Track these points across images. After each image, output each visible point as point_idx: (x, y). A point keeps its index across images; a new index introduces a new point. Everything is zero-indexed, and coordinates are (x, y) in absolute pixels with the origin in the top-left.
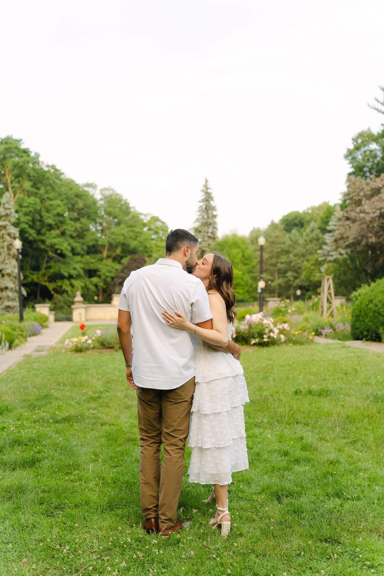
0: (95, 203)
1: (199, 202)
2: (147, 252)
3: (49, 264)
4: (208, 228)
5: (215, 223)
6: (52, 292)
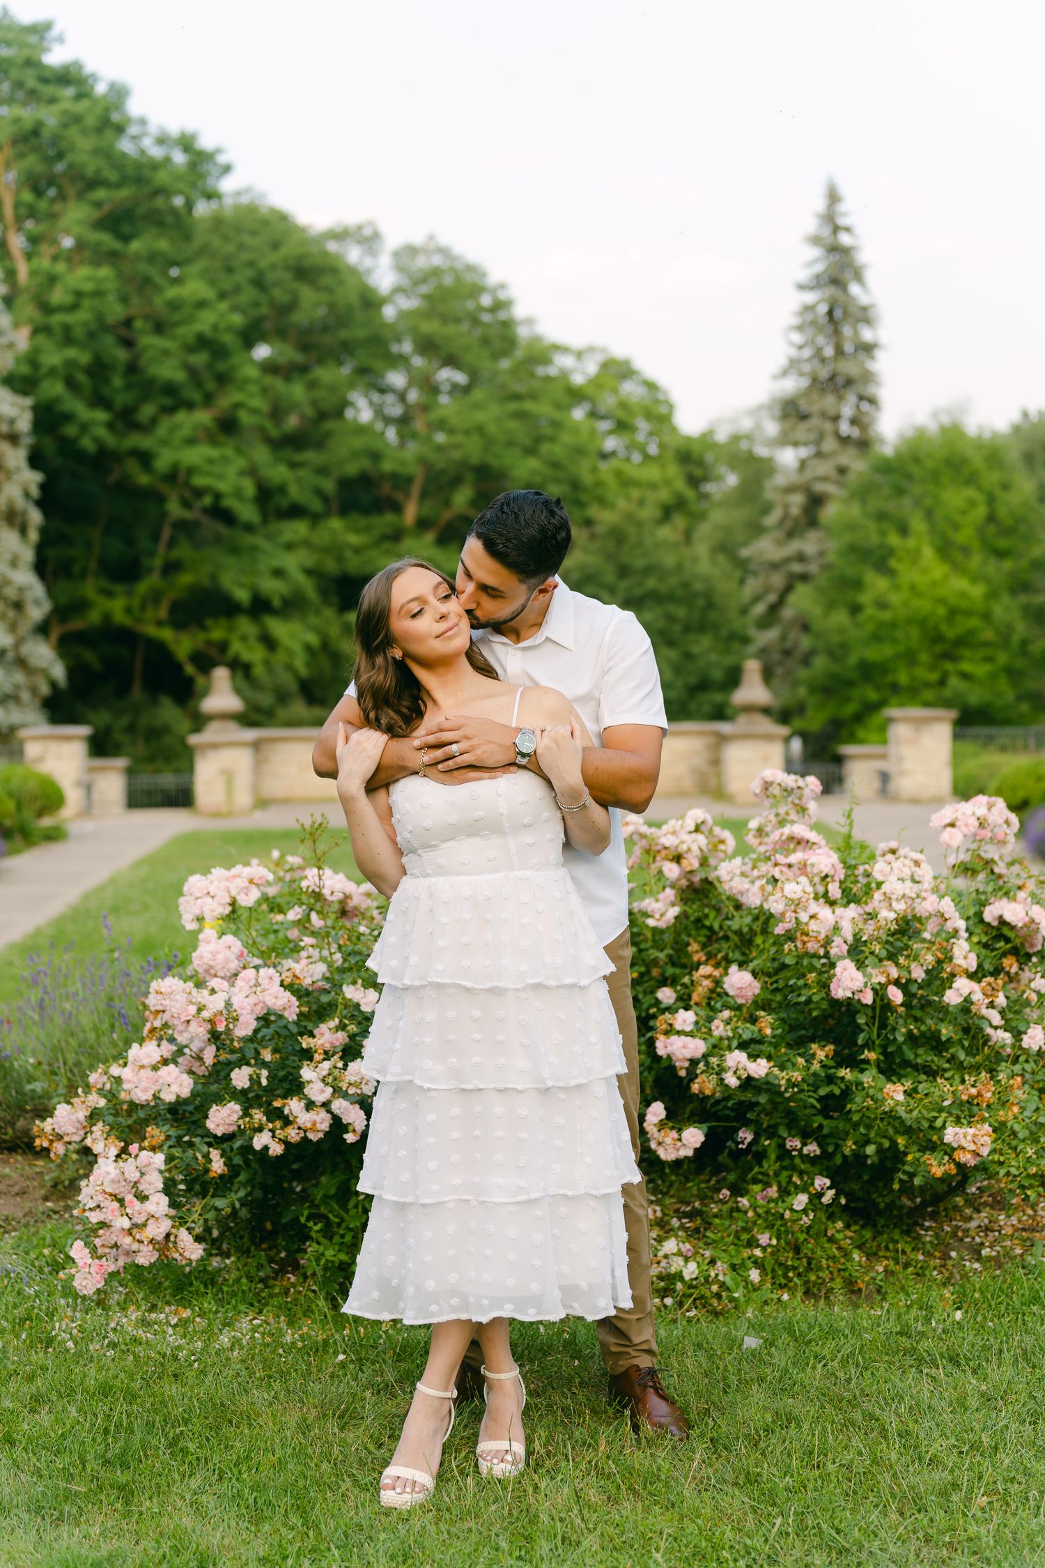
0: (371, 302)
1: (802, 287)
3: (176, 553)
4: (841, 398)
5: (868, 377)
6: (190, 669)
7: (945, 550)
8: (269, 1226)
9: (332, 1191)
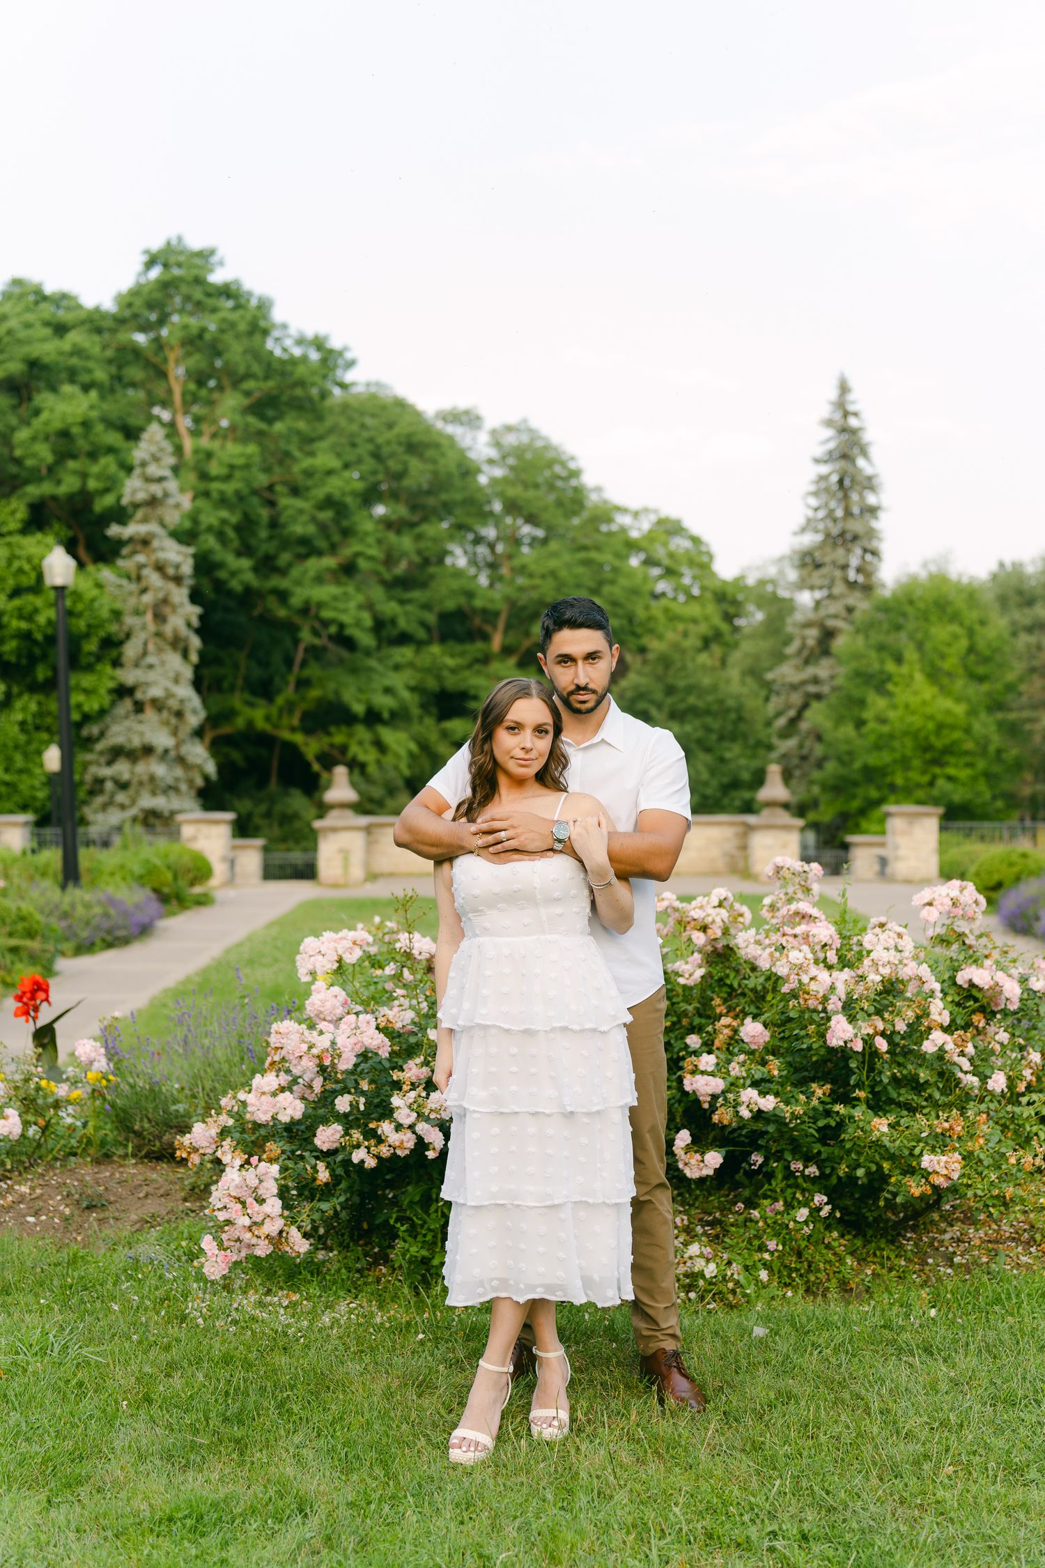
0: (468, 471)
1: (817, 461)
2: (634, 634)
3: (307, 673)
4: (849, 551)
5: (871, 534)
6: (316, 767)
7: (934, 675)
8: (365, 1226)
9: (417, 1198)
